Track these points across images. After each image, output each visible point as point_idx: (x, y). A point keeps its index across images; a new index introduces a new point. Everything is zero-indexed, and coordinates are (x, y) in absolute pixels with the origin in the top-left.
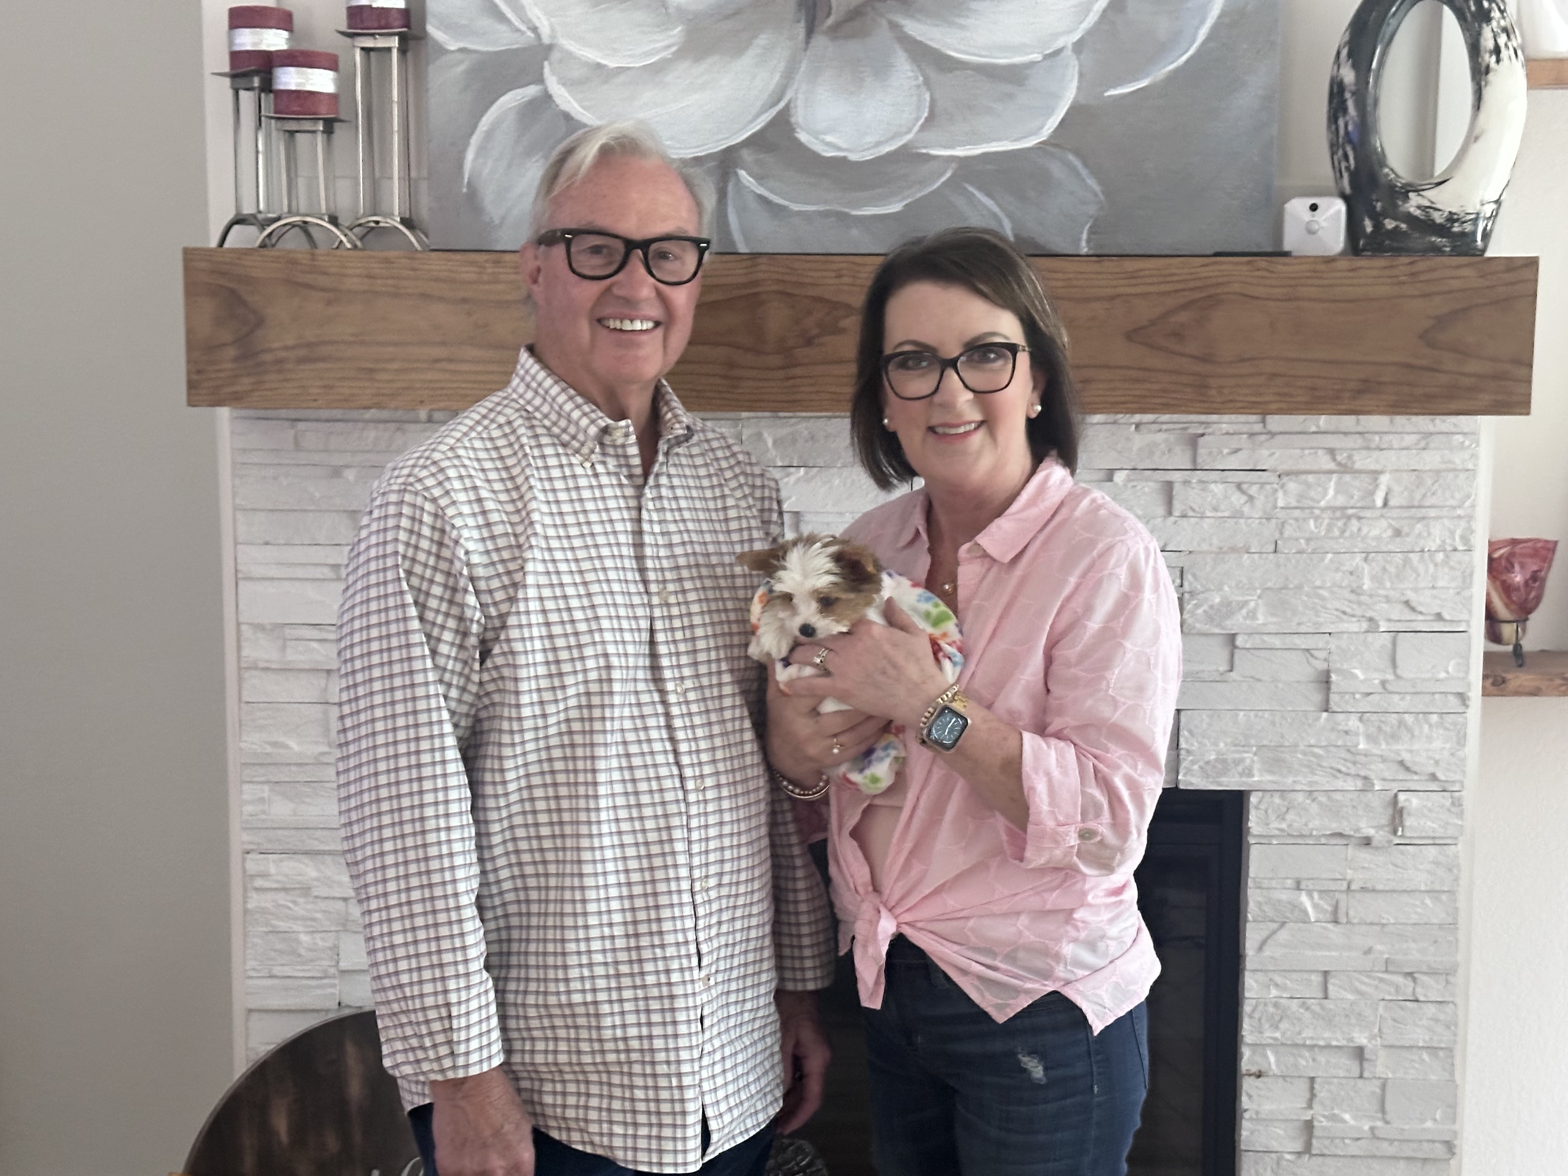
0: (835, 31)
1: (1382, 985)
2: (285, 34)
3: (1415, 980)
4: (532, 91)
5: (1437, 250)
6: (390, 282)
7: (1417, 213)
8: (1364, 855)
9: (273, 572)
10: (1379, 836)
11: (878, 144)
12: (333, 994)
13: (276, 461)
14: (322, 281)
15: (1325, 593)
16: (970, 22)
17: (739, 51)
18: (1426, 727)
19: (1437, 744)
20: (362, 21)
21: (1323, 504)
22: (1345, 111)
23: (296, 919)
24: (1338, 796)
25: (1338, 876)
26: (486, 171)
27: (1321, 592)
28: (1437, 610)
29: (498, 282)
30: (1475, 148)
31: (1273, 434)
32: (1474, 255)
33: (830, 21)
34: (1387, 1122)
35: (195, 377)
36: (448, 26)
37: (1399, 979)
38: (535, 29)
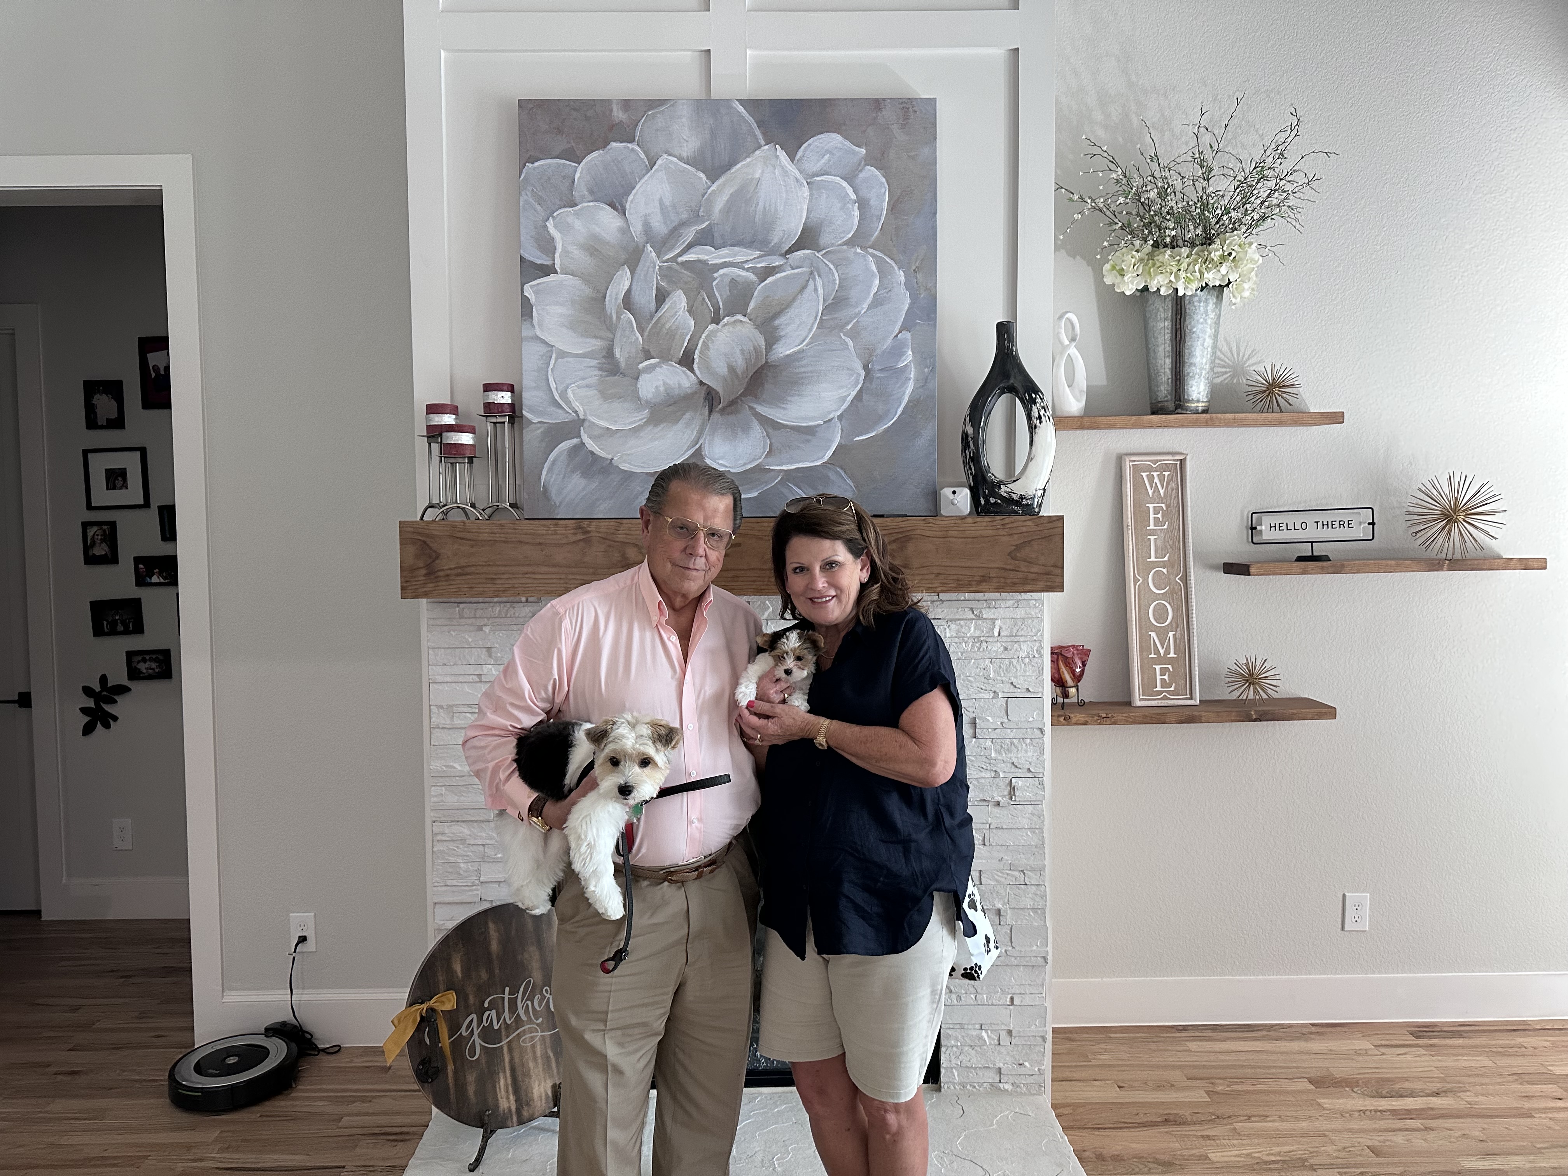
0: (723, 411)
1: (1009, 877)
2: (454, 416)
3: (1024, 874)
4: (575, 441)
5: (1016, 513)
6: (502, 535)
7: (1005, 495)
8: (997, 810)
9: (448, 679)
10: (1004, 801)
11: (745, 464)
12: (478, 894)
13: (448, 623)
14: (468, 536)
15: (972, 679)
16: (788, 406)
17: (677, 421)
18: (1024, 745)
19: (1030, 754)
20: (490, 410)
21: (968, 635)
22: (969, 447)
23: (458, 856)
24: (983, 781)
25: (985, 822)
26: (552, 480)
27: (969, 678)
28: (1026, 687)
29: (556, 534)
30: (1030, 463)
31: (943, 601)
32: (1034, 515)
33: (721, 406)
34: (1014, 948)
35: (405, 584)
36: (531, 411)
37: (1017, 874)
38: (576, 412)
